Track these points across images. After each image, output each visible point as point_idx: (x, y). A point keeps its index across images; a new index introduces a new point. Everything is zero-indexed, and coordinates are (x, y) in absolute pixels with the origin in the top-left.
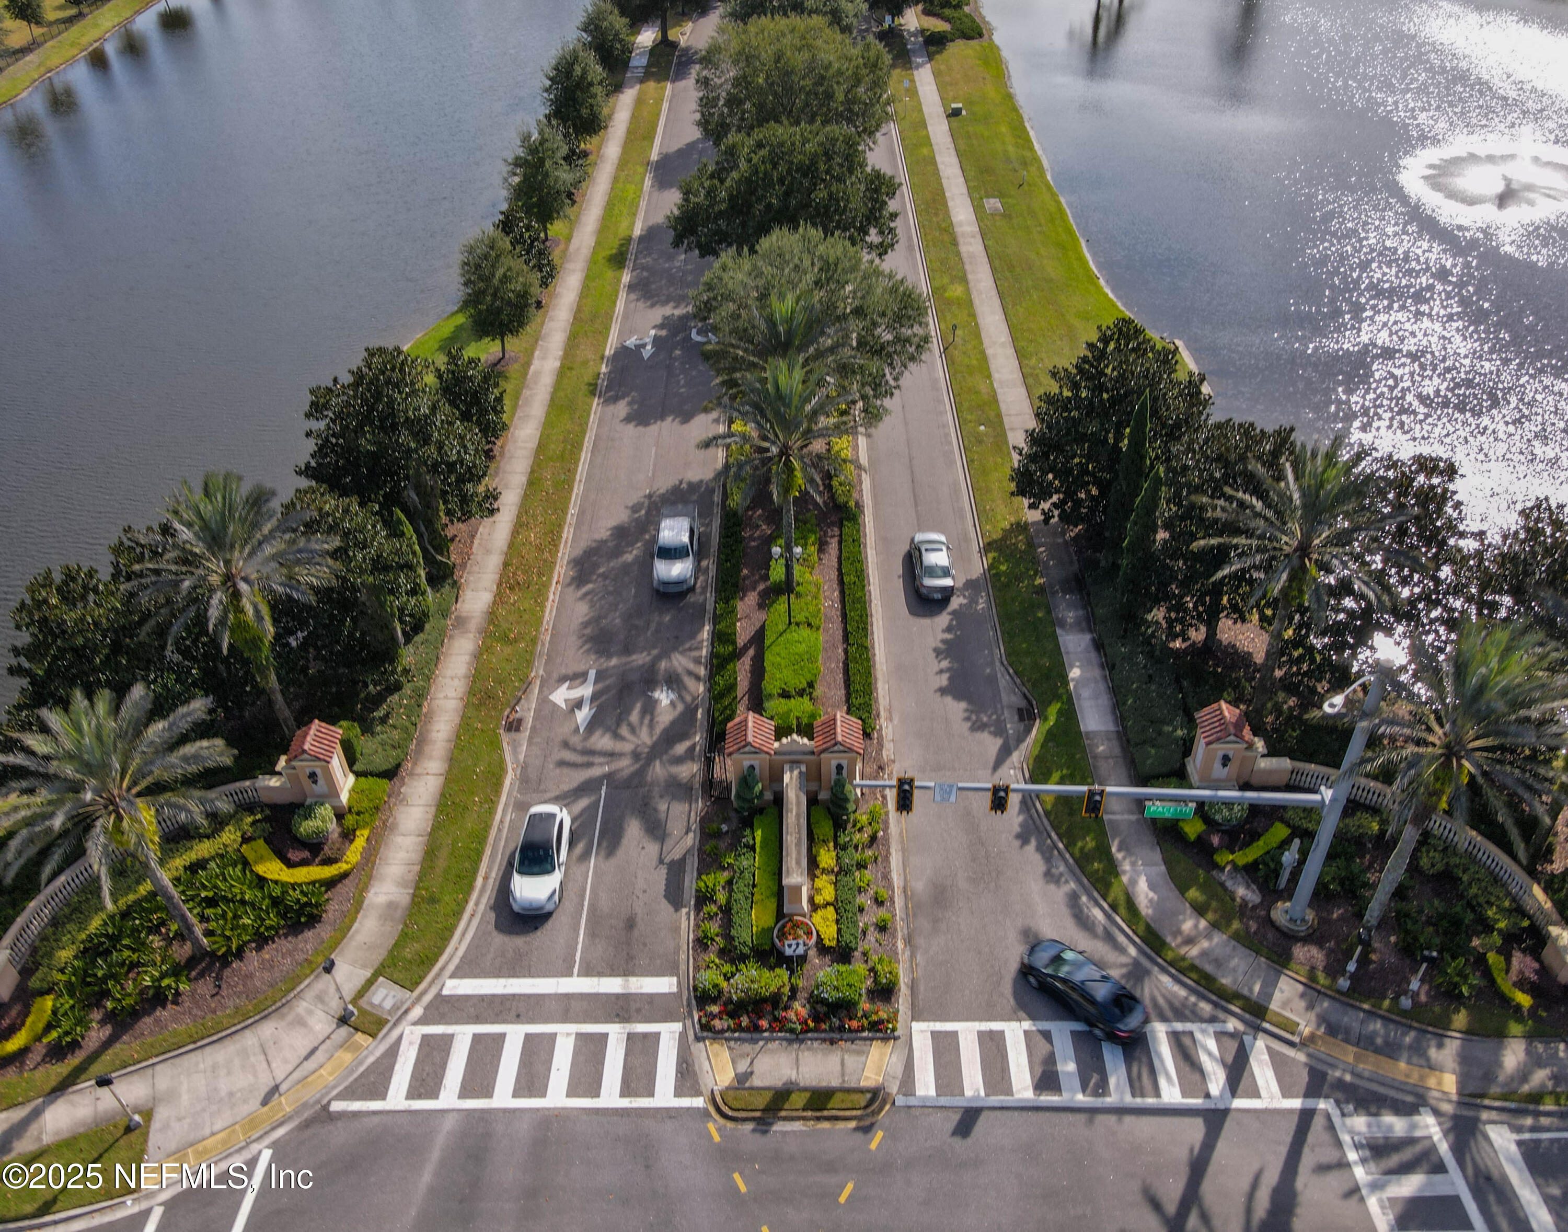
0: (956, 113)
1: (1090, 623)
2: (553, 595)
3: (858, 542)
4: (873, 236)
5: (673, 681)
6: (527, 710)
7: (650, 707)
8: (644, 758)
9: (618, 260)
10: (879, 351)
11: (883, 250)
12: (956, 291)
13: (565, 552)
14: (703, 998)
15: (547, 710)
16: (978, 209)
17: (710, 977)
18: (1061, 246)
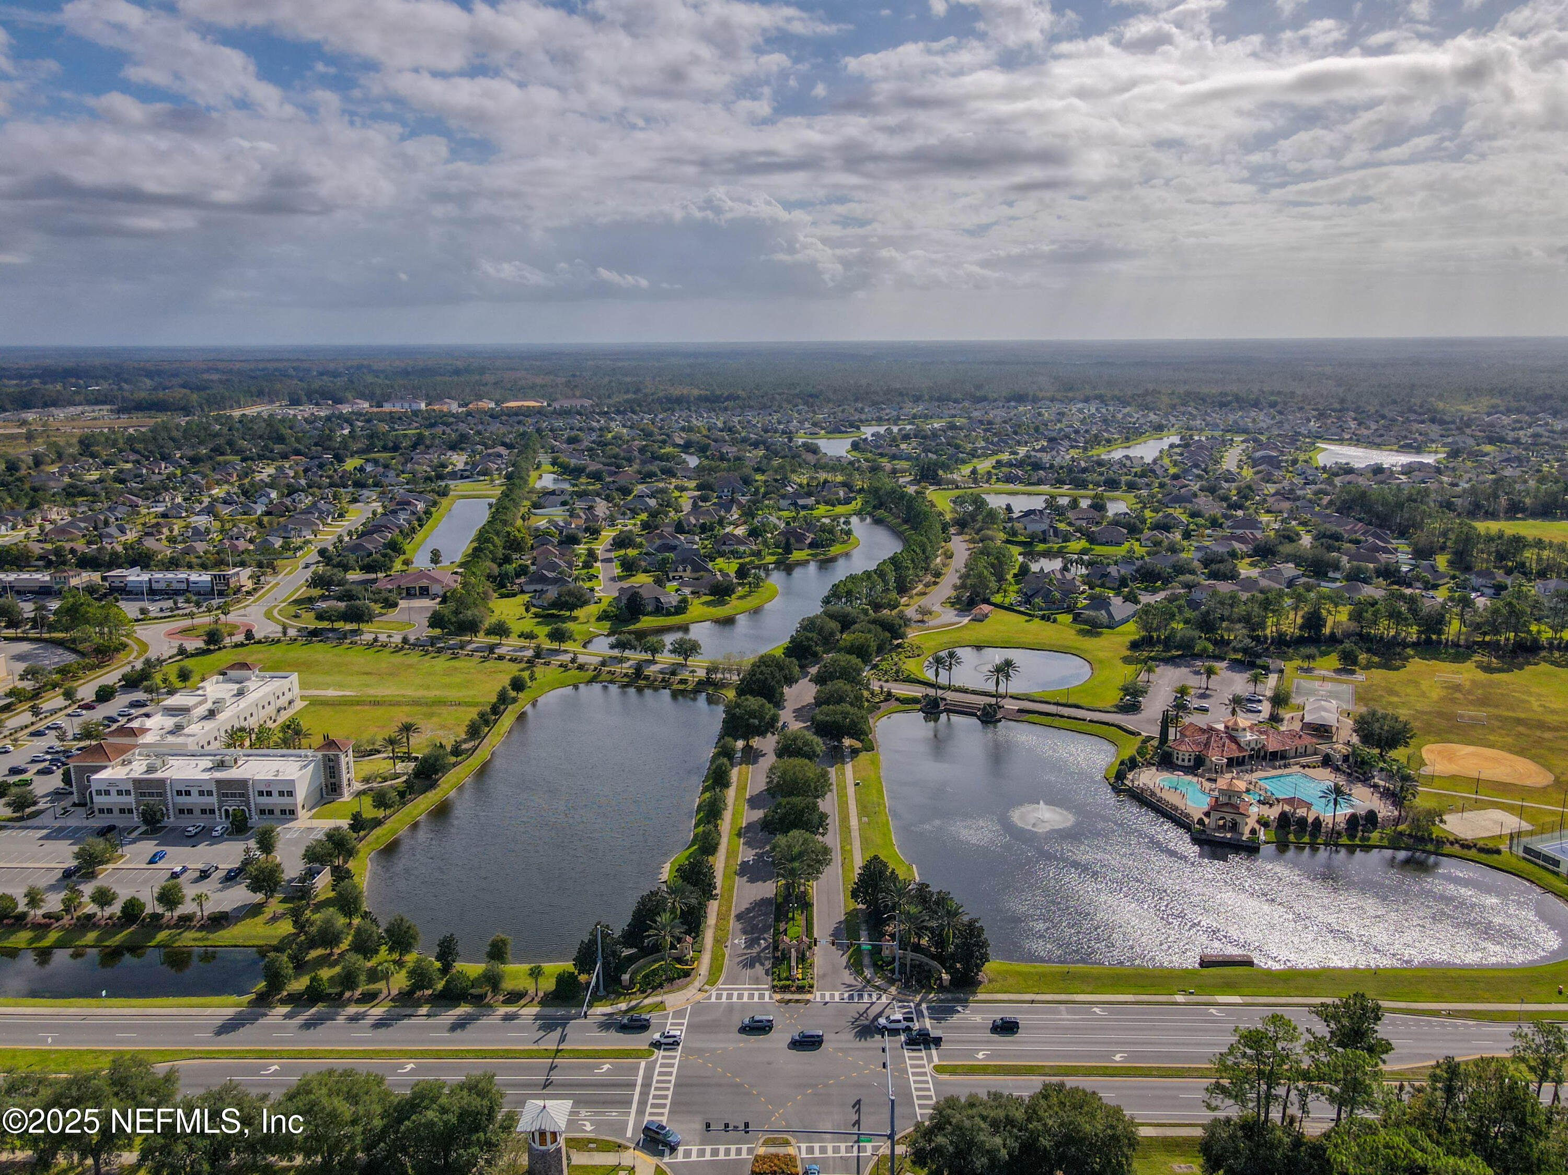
0: (858, 784)
1: (868, 929)
2: (731, 922)
3: (812, 911)
4: (821, 830)
5: (764, 939)
6: (729, 944)
7: (759, 944)
8: (759, 953)
9: (739, 835)
10: (819, 861)
11: (823, 835)
12: (848, 847)
13: (733, 914)
14: (773, 987)
15: (733, 945)
16: (860, 820)
17: (775, 983)
18: (884, 834)
